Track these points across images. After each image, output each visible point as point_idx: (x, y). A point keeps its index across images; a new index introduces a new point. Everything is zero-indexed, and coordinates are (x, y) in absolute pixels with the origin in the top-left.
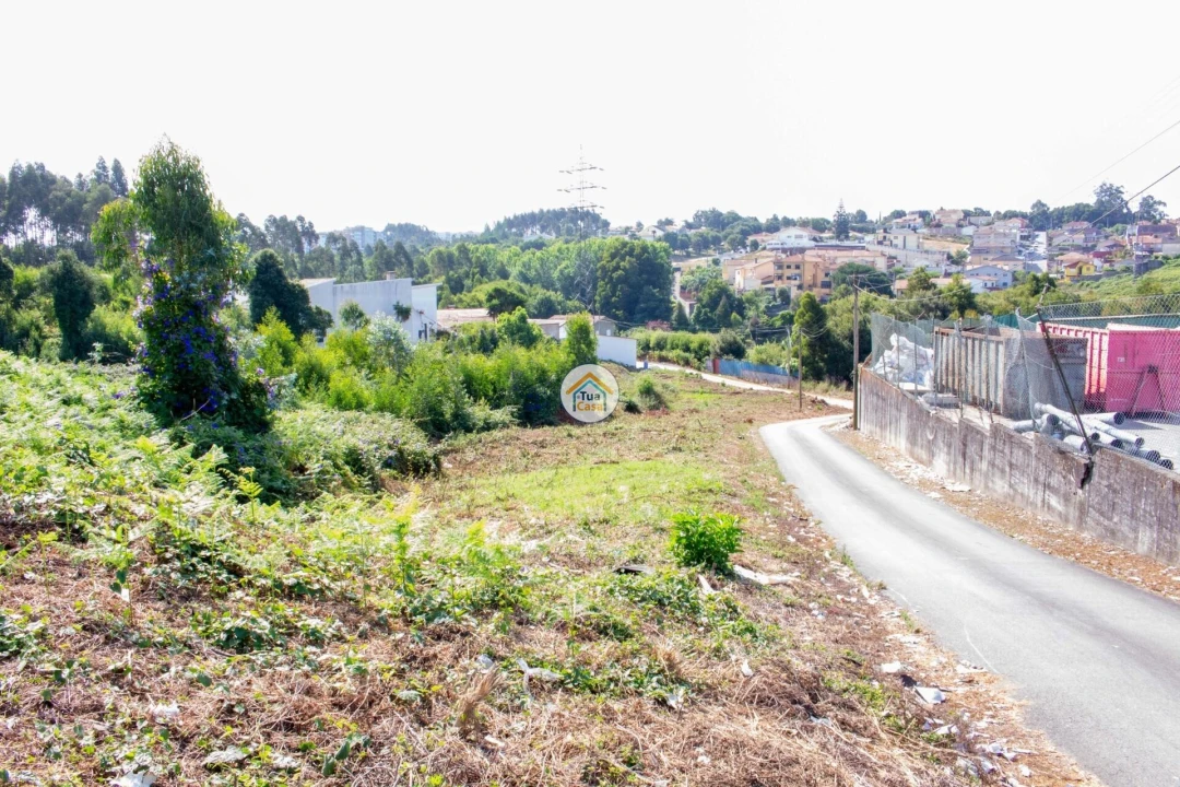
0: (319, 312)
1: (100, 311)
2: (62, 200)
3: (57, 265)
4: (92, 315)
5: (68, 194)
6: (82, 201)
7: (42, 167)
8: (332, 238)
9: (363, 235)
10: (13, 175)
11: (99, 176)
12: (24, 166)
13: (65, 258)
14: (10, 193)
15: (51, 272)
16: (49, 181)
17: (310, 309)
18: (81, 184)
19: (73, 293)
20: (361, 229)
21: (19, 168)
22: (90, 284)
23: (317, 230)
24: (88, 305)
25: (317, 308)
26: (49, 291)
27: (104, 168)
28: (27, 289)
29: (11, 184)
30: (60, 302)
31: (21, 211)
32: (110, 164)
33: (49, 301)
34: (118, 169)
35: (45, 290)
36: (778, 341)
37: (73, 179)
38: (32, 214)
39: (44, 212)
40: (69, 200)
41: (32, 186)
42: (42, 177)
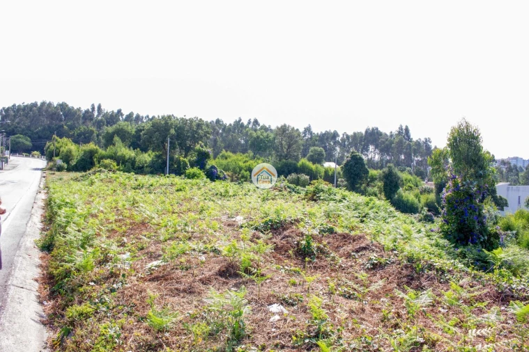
0: (501, 198)
1: (401, 190)
2: (384, 142)
3: (386, 170)
4: (398, 191)
5: (387, 140)
6: (392, 143)
7: (377, 129)
8: (503, 162)
9: (517, 161)
10: (366, 132)
11: (399, 132)
12: (371, 128)
13: (389, 167)
14: (365, 139)
15: (384, 172)
16: (380, 134)
17: (496, 197)
18: (391, 136)
19: (391, 182)
20: (516, 158)
21: (369, 129)
22: (399, 178)
23: (496, 158)
24: (396, 187)
25: (500, 197)
26: (382, 180)
27: (402, 129)
28: (373, 179)
29: (365, 136)
30: (385, 185)
31: (368, 146)
32: (404, 127)
33: (380, 184)
34: (407, 130)
35: (381, 180)
37: (388, 134)
38: (371, 148)
39: (376, 147)
40: (387, 142)
41: (373, 137)
42: (377, 133)
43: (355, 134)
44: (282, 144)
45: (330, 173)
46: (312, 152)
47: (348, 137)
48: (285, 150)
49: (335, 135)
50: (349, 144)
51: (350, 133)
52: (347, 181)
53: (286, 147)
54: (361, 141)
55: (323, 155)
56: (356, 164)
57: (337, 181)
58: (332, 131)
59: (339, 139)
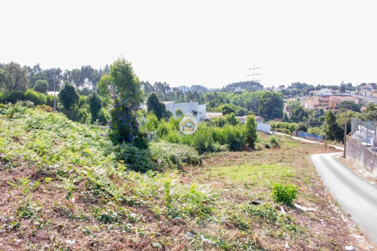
0: (169, 112)
1: (103, 109)
2: (95, 76)
3: (91, 95)
4: (101, 111)
5: (97, 74)
7: (90, 66)
8: (175, 89)
10: (82, 68)
11: (106, 69)
12: (85, 66)
13: (94, 93)
14: (81, 74)
15: (90, 97)
16: (92, 70)
17: (166, 111)
18: (101, 72)
19: (95, 104)
20: (184, 87)
21: (84, 67)
23: (170, 86)
24: (99, 107)
27: (108, 67)
28: (83, 102)
29: (81, 71)
30: (91, 106)
31: (84, 79)
33: (89, 106)
35: (88, 103)
36: (319, 126)
37: (99, 70)
38: (86, 80)
39: (90, 80)
40: (97, 76)
41: (87, 72)
42: (90, 69)
43: (74, 70)
44: (11, 78)
45: (51, 99)
46: (37, 83)
47: (69, 72)
48: (14, 83)
49: (59, 71)
50: (70, 78)
51: (71, 70)
52: (63, 104)
53: (15, 80)
54: (78, 75)
55: (46, 86)
56: (69, 92)
57: (56, 105)
58: (57, 68)
59: (62, 74)
